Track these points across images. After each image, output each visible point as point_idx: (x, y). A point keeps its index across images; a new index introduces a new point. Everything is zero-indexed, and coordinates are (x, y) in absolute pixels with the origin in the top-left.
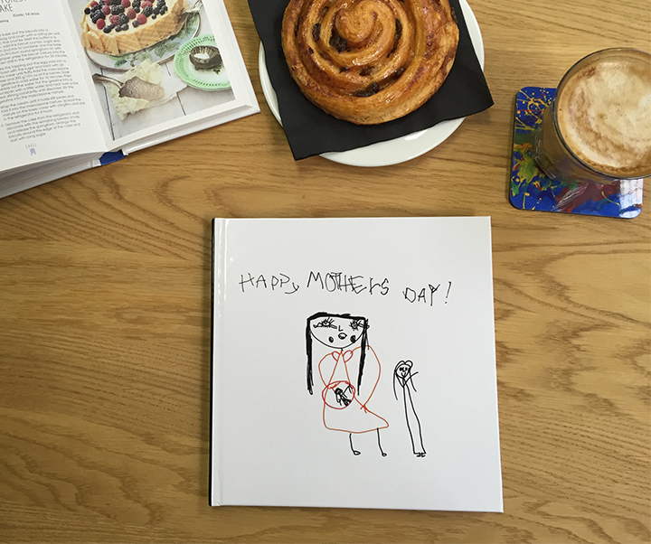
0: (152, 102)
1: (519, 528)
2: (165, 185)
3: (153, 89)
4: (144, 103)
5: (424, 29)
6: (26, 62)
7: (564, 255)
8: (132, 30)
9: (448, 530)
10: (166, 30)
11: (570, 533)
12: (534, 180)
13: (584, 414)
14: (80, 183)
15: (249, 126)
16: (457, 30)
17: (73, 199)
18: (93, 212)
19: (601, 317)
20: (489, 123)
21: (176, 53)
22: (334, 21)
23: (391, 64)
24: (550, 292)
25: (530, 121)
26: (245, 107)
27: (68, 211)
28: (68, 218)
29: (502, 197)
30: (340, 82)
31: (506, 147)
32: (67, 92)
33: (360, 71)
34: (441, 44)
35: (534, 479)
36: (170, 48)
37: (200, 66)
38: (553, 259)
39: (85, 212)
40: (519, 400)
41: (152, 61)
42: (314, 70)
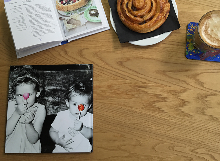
0: (77, 26)
1: (189, 157)
2: (81, 51)
3: (77, 22)
4: (75, 26)
5: (159, 5)
6: (39, 13)
7: (202, 73)
8: (71, 4)
9: (167, 157)
10: (82, 4)
11: (204, 158)
12: (193, 50)
13: (209, 122)
14: (55, 50)
15: (107, 33)
16: (170, 5)
17: (53, 55)
18: (59, 59)
19: (213, 92)
20: (180, 33)
21: (85, 11)
22: (132, 2)
23: (150, 15)
24: (198, 84)
25: (192, 32)
26: (106, 28)
27: (51, 58)
28: (51, 61)
29: (183, 55)
30: (134, 20)
31: (185, 40)
32: (51, 22)
33: (140, 17)
34: (165, 9)
35: (193, 141)
36: (83, 10)
37: (92, 15)
38: (199, 74)
39: (56, 59)
40: (189, 117)
41: (77, 13)
42: (126, 17)
